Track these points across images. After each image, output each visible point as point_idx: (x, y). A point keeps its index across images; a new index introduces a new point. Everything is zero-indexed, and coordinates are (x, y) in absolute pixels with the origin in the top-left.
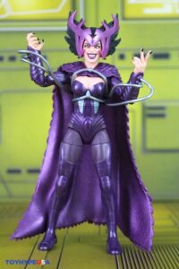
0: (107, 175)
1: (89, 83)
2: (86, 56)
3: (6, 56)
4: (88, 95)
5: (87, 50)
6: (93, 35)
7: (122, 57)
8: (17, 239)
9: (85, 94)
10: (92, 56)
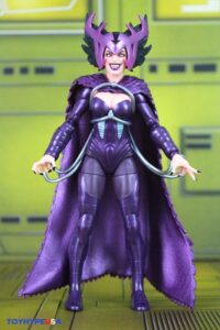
0: (132, 213)
1: (111, 100)
2: (107, 66)
4: (111, 115)
5: (109, 60)
6: (116, 41)
7: (153, 69)
9: (107, 115)
10: (115, 67)
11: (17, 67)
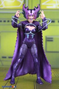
0: (36, 58)
3: (3, 20)
4: (31, 32)
8: (6, 80)
9: (29, 32)
11: (7, 20)
